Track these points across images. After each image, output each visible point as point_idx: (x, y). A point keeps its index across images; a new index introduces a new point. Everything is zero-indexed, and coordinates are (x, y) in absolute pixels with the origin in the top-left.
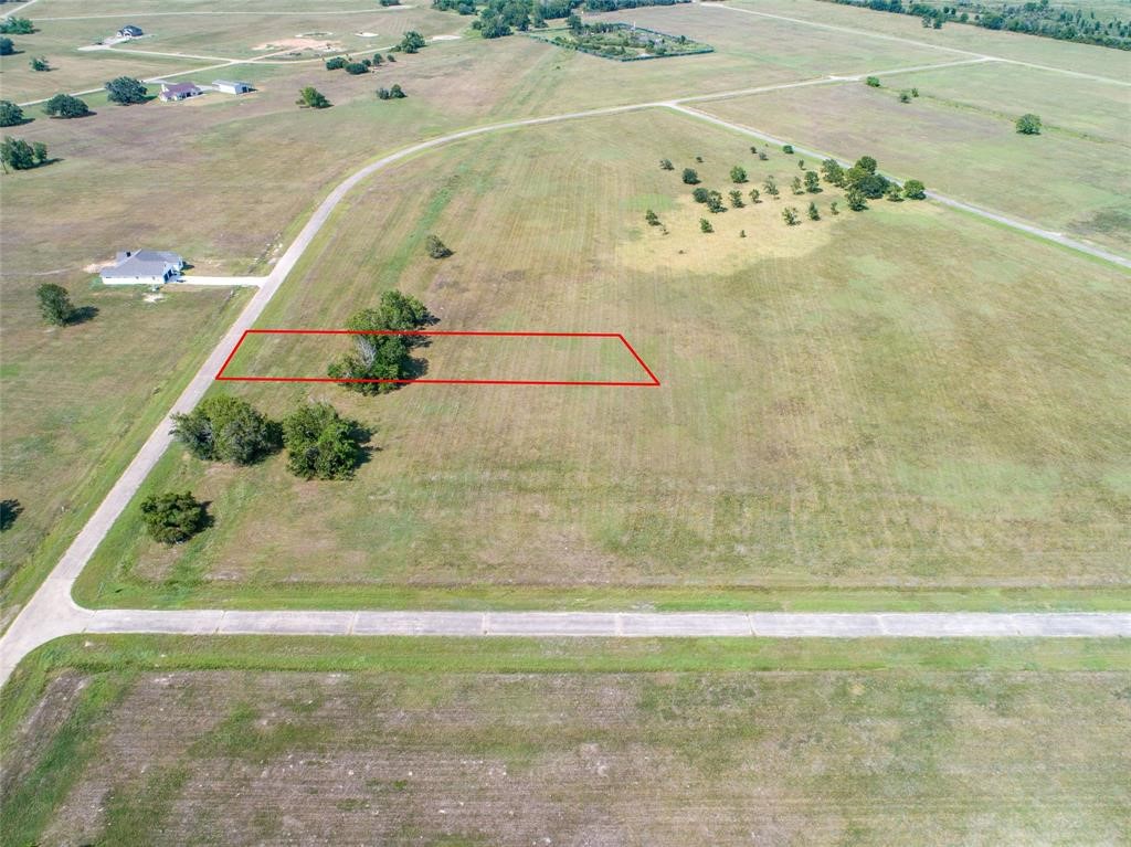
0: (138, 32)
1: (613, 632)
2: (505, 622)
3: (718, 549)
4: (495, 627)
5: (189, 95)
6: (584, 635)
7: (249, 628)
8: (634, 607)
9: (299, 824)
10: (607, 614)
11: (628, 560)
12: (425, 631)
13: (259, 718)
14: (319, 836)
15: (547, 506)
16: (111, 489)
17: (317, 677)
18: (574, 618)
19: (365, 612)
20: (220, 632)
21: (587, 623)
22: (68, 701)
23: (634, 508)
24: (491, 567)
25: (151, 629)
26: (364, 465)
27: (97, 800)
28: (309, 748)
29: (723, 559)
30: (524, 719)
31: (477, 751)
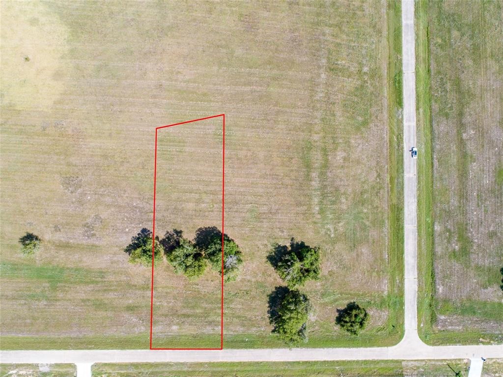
1: (414, 126)
2: (410, 168)
3: (366, 79)
4: (412, 171)
6: (415, 137)
7: (414, 266)
8: (400, 117)
9: (492, 225)
10: (405, 128)
11: (373, 118)
12: (414, 198)
13: (455, 249)
14: (496, 218)
15: (338, 153)
16: (328, 362)
17: (436, 234)
18: (407, 141)
19: (405, 223)
20: (416, 277)
21: (409, 137)
22: (449, 319)
23: (338, 114)
24: (379, 176)
25: (414, 304)
26: (306, 244)
27: (486, 291)
28: (466, 229)
29: (372, 77)
30: (454, 158)
31: (466, 173)
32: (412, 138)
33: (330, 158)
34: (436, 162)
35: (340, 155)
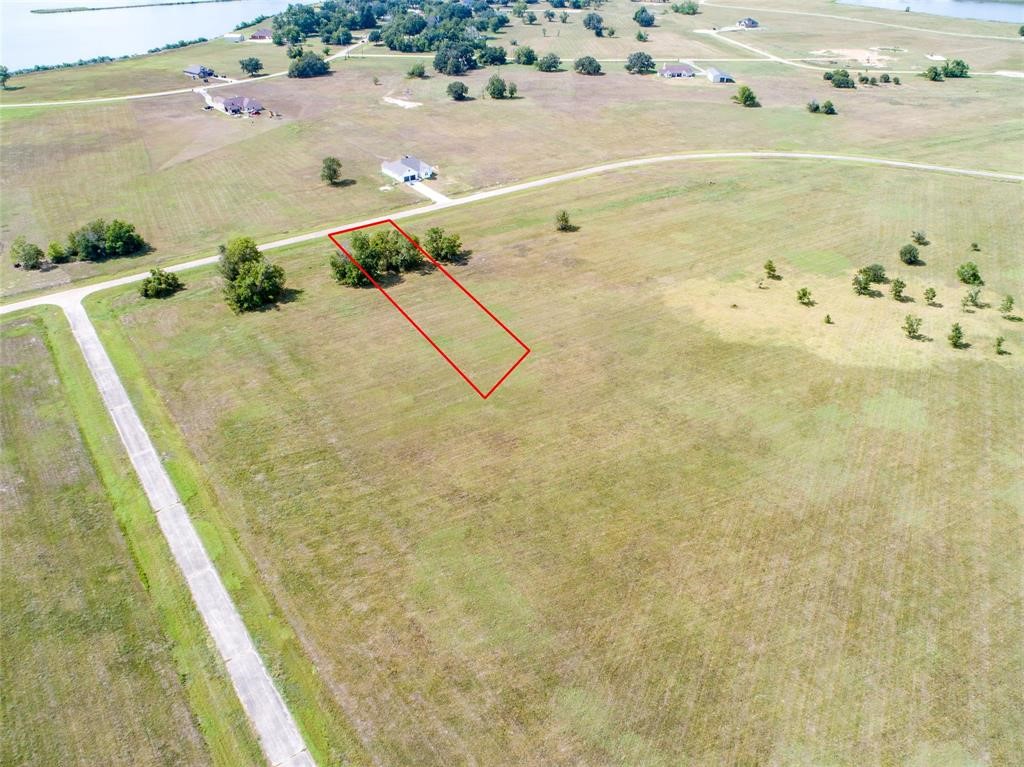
0: (753, 24)
1: (133, 452)
5: (679, 75)
7: (84, 344)
11: (216, 435)
12: (104, 392)
17: (53, 377)
18: (140, 435)
19: (112, 368)
20: (78, 339)
25: (73, 322)
26: (257, 312)
29: (241, 473)
32: (132, 440)
33: (268, 377)
34: (76, 434)
35: (254, 384)
